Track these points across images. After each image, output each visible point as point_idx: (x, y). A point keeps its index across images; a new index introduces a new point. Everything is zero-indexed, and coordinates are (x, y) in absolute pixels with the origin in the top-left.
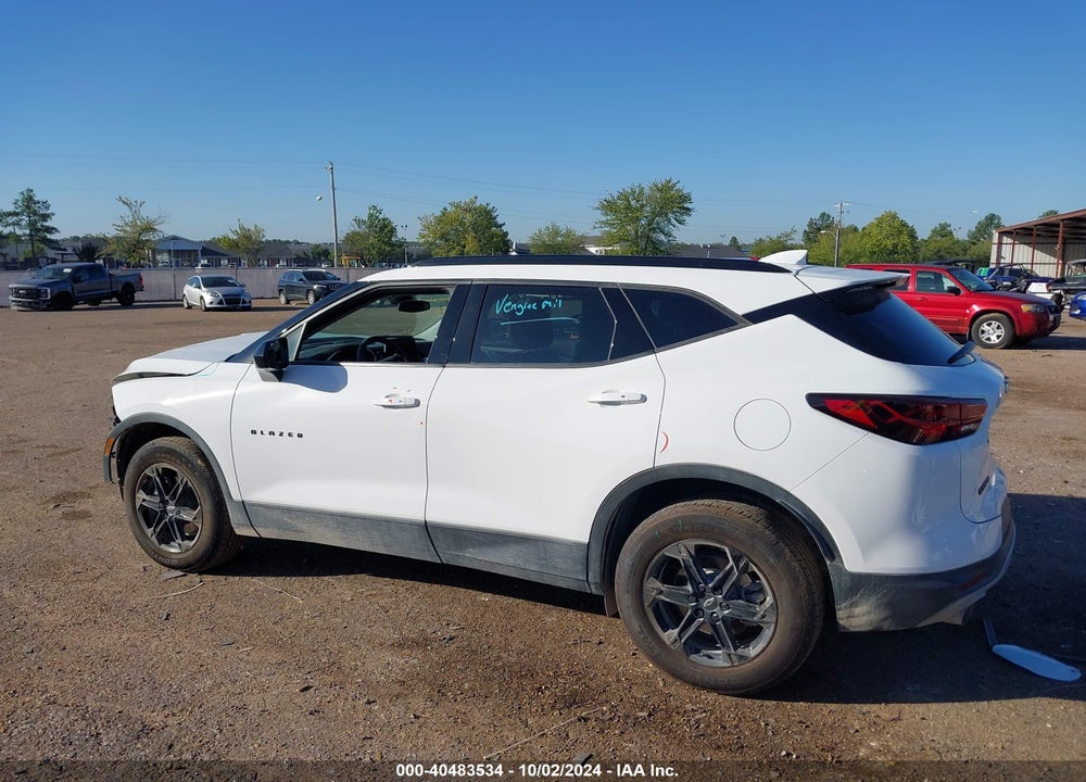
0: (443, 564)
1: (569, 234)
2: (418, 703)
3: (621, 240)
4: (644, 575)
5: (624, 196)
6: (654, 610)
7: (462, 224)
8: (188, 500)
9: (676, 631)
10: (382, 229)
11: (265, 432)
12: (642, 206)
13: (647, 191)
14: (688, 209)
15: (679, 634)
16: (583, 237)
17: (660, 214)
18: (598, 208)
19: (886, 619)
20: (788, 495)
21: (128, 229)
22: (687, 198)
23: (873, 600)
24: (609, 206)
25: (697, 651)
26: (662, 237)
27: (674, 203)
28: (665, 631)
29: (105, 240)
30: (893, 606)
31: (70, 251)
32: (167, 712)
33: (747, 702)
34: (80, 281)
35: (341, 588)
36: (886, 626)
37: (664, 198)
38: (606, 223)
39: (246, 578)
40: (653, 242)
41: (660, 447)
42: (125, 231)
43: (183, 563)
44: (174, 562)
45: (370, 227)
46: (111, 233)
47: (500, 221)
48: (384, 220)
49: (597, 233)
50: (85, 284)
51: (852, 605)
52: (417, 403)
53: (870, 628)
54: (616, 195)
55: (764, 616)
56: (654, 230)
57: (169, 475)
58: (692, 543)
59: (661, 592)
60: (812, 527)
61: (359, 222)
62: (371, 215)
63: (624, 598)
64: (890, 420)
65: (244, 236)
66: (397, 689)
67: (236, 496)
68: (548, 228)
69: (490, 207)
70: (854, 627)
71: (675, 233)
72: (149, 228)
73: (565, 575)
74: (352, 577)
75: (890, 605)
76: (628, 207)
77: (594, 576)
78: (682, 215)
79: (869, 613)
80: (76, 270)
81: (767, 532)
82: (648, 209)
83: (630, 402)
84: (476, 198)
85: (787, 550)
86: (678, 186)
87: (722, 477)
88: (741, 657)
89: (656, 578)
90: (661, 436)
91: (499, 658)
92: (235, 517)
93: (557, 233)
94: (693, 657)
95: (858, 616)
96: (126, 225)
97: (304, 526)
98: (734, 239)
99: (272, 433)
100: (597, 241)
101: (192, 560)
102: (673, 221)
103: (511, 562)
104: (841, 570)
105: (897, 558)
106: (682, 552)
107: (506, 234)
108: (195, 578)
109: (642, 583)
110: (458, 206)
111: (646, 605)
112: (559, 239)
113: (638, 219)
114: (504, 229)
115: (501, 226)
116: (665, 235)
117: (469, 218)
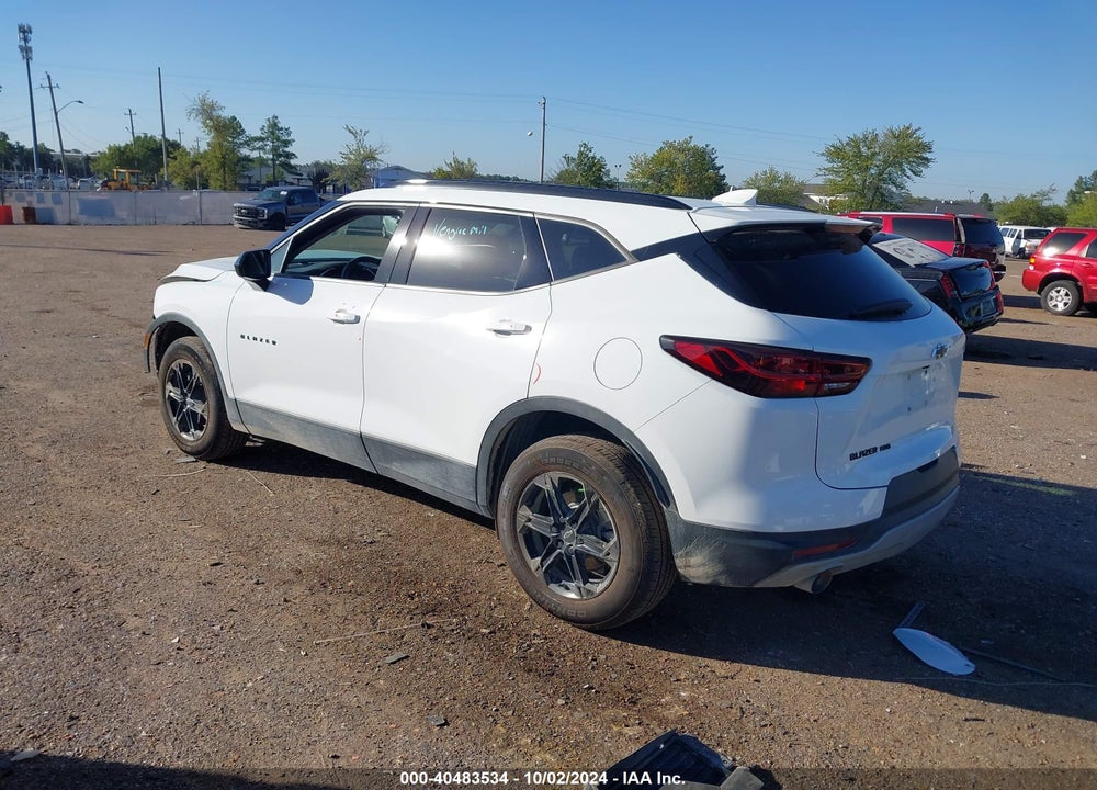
0: (378, 474)
1: (788, 179)
2: (298, 590)
3: (845, 190)
4: (517, 503)
5: (855, 143)
6: (525, 536)
7: (672, 164)
8: (199, 394)
9: (539, 559)
10: (591, 168)
11: (251, 338)
12: (874, 154)
13: (881, 138)
14: (927, 159)
15: (542, 561)
16: (802, 184)
17: (893, 164)
18: (823, 154)
19: (720, 573)
20: (631, 434)
21: (352, 157)
22: (927, 147)
23: (706, 551)
24: (836, 153)
25: (558, 581)
26: (894, 189)
27: (911, 151)
28: (532, 558)
29: (331, 167)
30: (726, 561)
31: (305, 176)
32: (96, 564)
33: (594, 637)
34: (294, 204)
35: (314, 489)
36: (723, 581)
37: (900, 147)
38: (831, 171)
39: (243, 470)
40: (882, 195)
41: (533, 379)
42: (350, 159)
43: (195, 450)
44: (189, 449)
45: (579, 164)
46: (338, 161)
47: (718, 163)
48: (594, 158)
49: (820, 181)
50: (299, 206)
51: (687, 554)
52: (357, 320)
53: (708, 581)
54: (845, 141)
55: (608, 554)
56: (884, 180)
57: (187, 370)
58: (556, 475)
59: (529, 520)
60: (648, 468)
61: (568, 159)
62: (581, 153)
63: (503, 522)
64: (738, 370)
65: (458, 169)
66: (291, 576)
67: (231, 395)
68: (765, 172)
69: (710, 148)
70: (693, 578)
71: (909, 185)
72: (371, 157)
73: (463, 495)
74: (332, 481)
75: (723, 559)
76: (859, 155)
77: (482, 500)
78: (918, 165)
79: (704, 565)
80: (291, 193)
81: (617, 471)
82: (881, 157)
83: (517, 332)
84: (691, 138)
85: (632, 490)
86: (918, 133)
87: (579, 413)
88: (589, 592)
89: (529, 506)
90: (536, 368)
91: (400, 564)
92: (231, 414)
93: (774, 178)
94: (553, 587)
95: (696, 566)
96: (351, 153)
97: (278, 427)
98: (986, 196)
99: (255, 339)
100: (820, 190)
101: (200, 448)
102: (909, 173)
103: (422, 478)
104: (676, 517)
105: (728, 511)
106: (546, 483)
107: (724, 177)
108: (202, 464)
109: (516, 509)
110: (671, 145)
111: (518, 530)
112: (777, 185)
113: (868, 168)
114: (721, 172)
115: (719, 168)
116: (897, 186)
117: (681, 158)
